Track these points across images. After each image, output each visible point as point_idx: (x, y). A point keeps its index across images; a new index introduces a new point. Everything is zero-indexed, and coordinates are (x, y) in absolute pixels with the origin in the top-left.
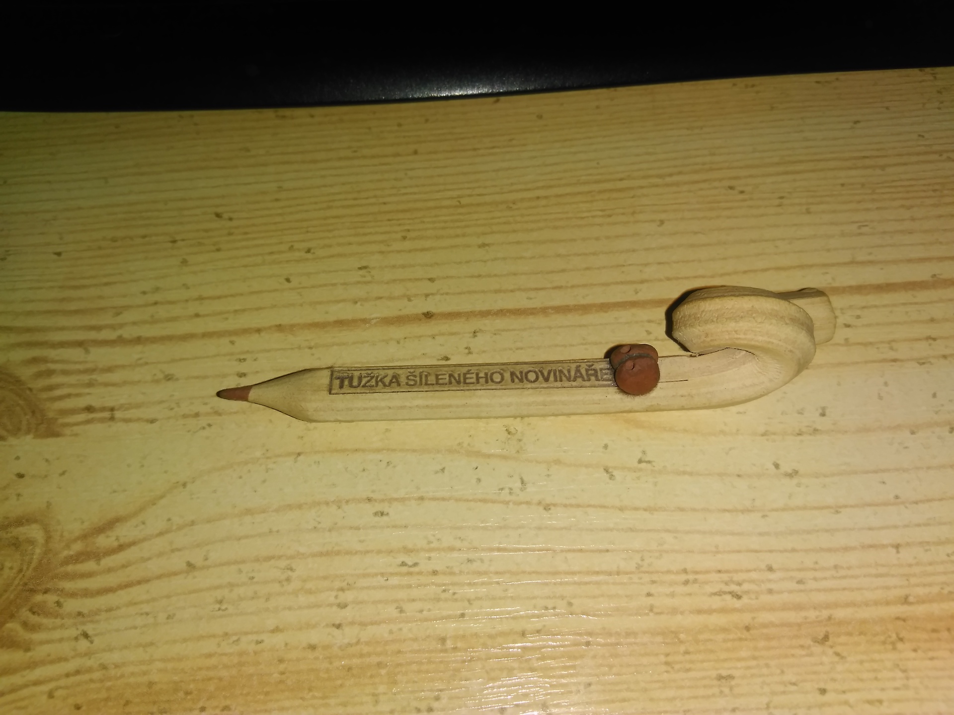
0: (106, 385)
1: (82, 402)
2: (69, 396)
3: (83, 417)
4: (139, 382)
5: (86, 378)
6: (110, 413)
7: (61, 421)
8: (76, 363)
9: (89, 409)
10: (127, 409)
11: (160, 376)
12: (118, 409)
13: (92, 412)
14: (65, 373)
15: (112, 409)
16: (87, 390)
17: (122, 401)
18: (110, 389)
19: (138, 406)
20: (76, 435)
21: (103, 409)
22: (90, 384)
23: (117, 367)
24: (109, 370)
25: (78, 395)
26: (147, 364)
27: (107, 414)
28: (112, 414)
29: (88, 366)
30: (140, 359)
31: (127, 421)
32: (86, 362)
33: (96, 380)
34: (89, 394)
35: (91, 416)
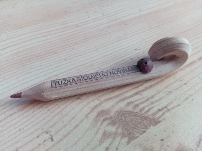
0: (157, 101)
1: (155, 109)
2: (150, 109)
3: (160, 113)
4: (164, 97)
5: (149, 102)
6: (166, 108)
7: (156, 117)
8: (142, 99)
9: (159, 110)
10: (169, 105)
11: (167, 93)
12: (167, 106)
13: (161, 111)
14: (142, 103)
15: (166, 107)
16: (153, 105)
17: (166, 104)
18: (159, 102)
19: (171, 103)
20: (164, 119)
21: (163, 108)
22: (152, 103)
23: (154, 95)
24: (152, 97)
25: (152, 108)
26: (160, 91)
27: (165, 109)
28: (167, 109)
29: (146, 98)
30: (157, 91)
31: (173, 108)
32: (144, 98)
33: (153, 101)
34: (155, 106)
35: (162, 112)
